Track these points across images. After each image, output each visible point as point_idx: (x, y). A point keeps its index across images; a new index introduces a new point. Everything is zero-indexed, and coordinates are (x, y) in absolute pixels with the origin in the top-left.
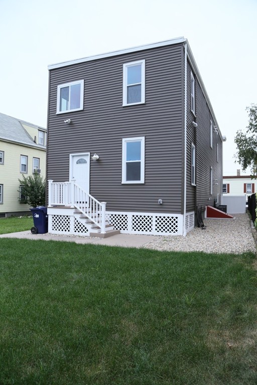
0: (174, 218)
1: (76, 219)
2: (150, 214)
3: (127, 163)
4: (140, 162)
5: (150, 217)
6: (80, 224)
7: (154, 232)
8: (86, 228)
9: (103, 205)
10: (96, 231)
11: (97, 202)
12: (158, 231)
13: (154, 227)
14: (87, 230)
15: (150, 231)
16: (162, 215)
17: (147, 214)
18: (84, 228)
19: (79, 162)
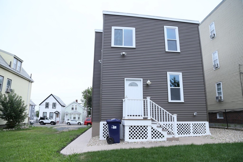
0: (204, 124)
1: (152, 128)
2: (189, 123)
3: (171, 88)
4: (180, 88)
5: (189, 124)
6: (157, 132)
7: (192, 134)
8: (162, 135)
9: (175, 116)
10: (171, 136)
11: (170, 114)
12: (194, 134)
13: (192, 131)
14: (163, 136)
15: (189, 134)
16: (196, 122)
17: (186, 123)
18: (160, 135)
19: (131, 85)
